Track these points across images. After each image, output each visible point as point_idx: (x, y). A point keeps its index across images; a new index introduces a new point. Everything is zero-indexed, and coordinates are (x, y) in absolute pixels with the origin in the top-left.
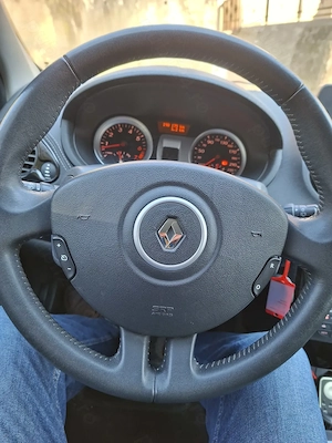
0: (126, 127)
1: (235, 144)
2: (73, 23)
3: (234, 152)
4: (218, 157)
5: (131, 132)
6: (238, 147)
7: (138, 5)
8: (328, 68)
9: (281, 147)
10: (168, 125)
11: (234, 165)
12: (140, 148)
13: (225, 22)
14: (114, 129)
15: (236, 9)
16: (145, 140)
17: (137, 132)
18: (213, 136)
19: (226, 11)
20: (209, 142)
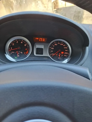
0: (20, 41)
1: (66, 45)
2: (11, 9)
3: (66, 48)
4: (60, 50)
5: (22, 42)
6: (67, 46)
7: (29, 3)
8: (84, 18)
9: (88, 46)
10: (38, 39)
11: (66, 53)
12: (26, 49)
13: (54, 7)
14: (14, 42)
15: (57, 3)
16: (28, 46)
17: (25, 42)
18: (57, 42)
19: (54, 4)
20: (55, 44)
